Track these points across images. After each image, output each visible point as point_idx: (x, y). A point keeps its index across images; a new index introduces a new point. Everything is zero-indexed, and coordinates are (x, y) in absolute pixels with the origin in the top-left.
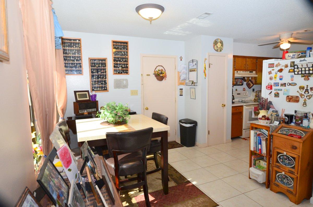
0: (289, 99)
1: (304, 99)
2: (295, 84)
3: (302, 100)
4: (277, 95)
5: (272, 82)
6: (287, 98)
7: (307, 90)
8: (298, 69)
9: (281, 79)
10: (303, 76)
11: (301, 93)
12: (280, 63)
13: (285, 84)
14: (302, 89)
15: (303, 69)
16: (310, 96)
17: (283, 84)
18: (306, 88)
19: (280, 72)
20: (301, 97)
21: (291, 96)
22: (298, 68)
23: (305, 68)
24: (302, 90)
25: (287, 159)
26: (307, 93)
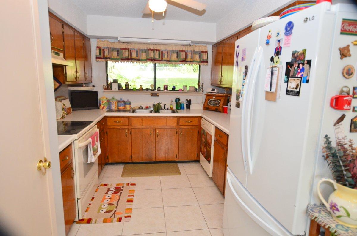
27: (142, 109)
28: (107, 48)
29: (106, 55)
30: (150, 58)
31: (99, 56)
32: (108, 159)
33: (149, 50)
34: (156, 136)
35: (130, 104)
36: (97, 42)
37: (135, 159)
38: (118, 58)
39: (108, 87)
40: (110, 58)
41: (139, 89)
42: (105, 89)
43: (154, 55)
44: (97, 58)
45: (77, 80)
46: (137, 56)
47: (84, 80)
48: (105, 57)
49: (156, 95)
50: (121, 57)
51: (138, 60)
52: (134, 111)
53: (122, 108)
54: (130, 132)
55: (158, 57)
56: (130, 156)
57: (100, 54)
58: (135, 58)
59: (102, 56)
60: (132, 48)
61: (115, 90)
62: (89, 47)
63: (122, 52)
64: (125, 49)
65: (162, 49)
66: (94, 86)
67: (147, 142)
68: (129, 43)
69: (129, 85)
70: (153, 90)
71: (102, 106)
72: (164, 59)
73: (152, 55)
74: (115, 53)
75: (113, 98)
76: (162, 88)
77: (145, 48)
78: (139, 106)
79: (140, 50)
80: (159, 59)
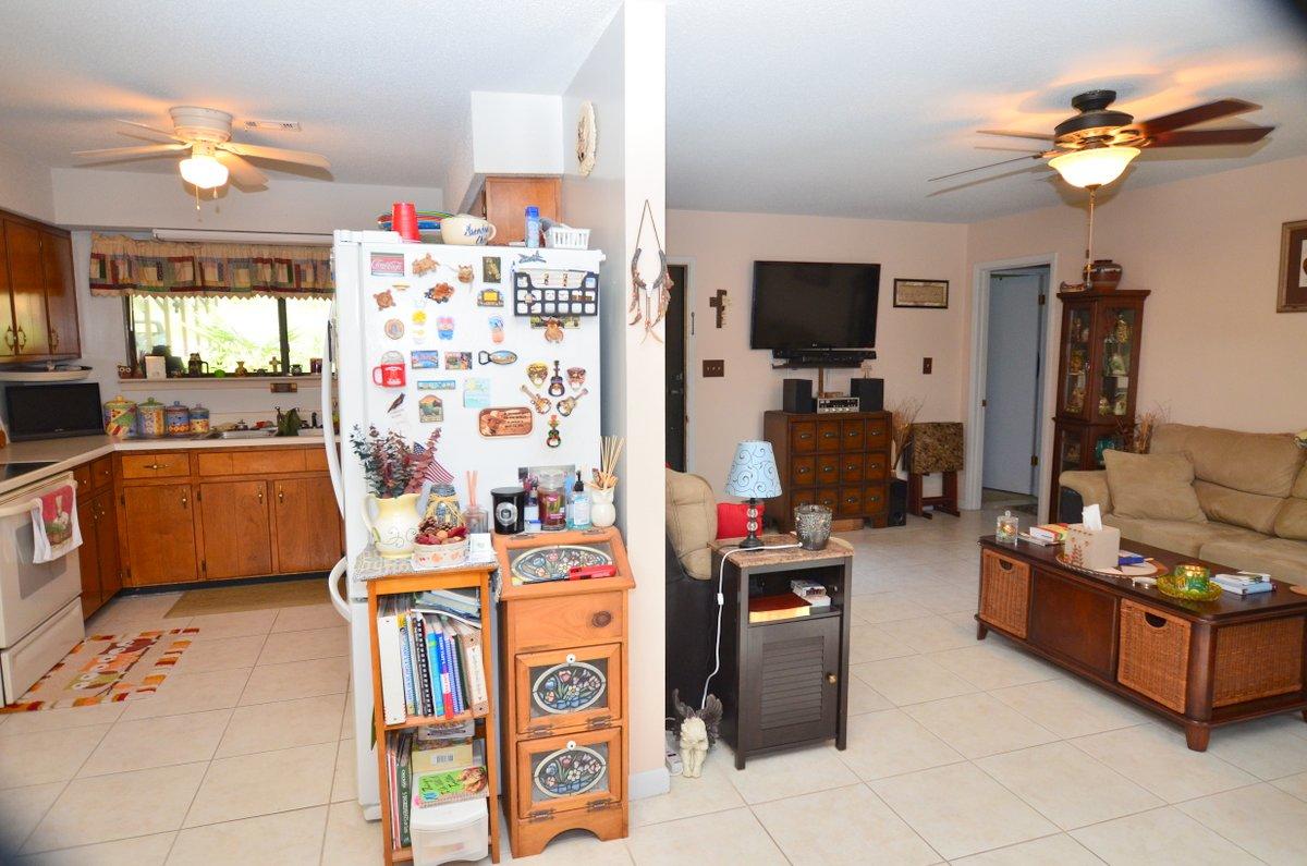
0: (492, 424)
1: (548, 417)
2: (512, 358)
3: (541, 425)
4: (431, 410)
5: (404, 348)
6: (483, 418)
7: (557, 379)
8: (529, 292)
9: (446, 334)
10: (538, 325)
11: (535, 394)
12: (433, 258)
13: (469, 355)
14: (540, 376)
15: (550, 296)
16: (571, 403)
17: (459, 356)
18: (554, 374)
19: (439, 302)
20: (538, 408)
21: (500, 410)
22: (530, 288)
23: (557, 291)
24: (538, 381)
25: (576, 680)
26: (558, 392)
27: (246, 428)
28: (126, 257)
29: (121, 277)
30: (262, 284)
31: (102, 282)
32: (129, 575)
33: (257, 261)
34: (278, 500)
35: (205, 415)
36: (93, 241)
37: (217, 572)
38: (161, 284)
39: (134, 369)
40: (134, 287)
41: (233, 371)
42: (123, 375)
43: (274, 275)
44: (93, 286)
45: (17, 351)
46: (221, 276)
47: (47, 351)
48: (120, 282)
49: (289, 389)
50: (171, 283)
51: (225, 290)
52: (216, 435)
53: (179, 428)
54: (195, 494)
55: (286, 281)
56: (200, 563)
57: (103, 274)
58: (214, 285)
59: (109, 281)
60: (204, 255)
61: (155, 378)
62: (67, 257)
63: (174, 269)
64: (181, 260)
65: (297, 258)
66: (84, 368)
67: (251, 520)
68: (193, 243)
69: (200, 363)
70: (280, 374)
71: (113, 426)
72: (303, 285)
73: (266, 274)
74: (151, 272)
75: (151, 402)
76: (306, 369)
77: (246, 257)
78: (235, 421)
79: (229, 261)
80: (289, 286)
